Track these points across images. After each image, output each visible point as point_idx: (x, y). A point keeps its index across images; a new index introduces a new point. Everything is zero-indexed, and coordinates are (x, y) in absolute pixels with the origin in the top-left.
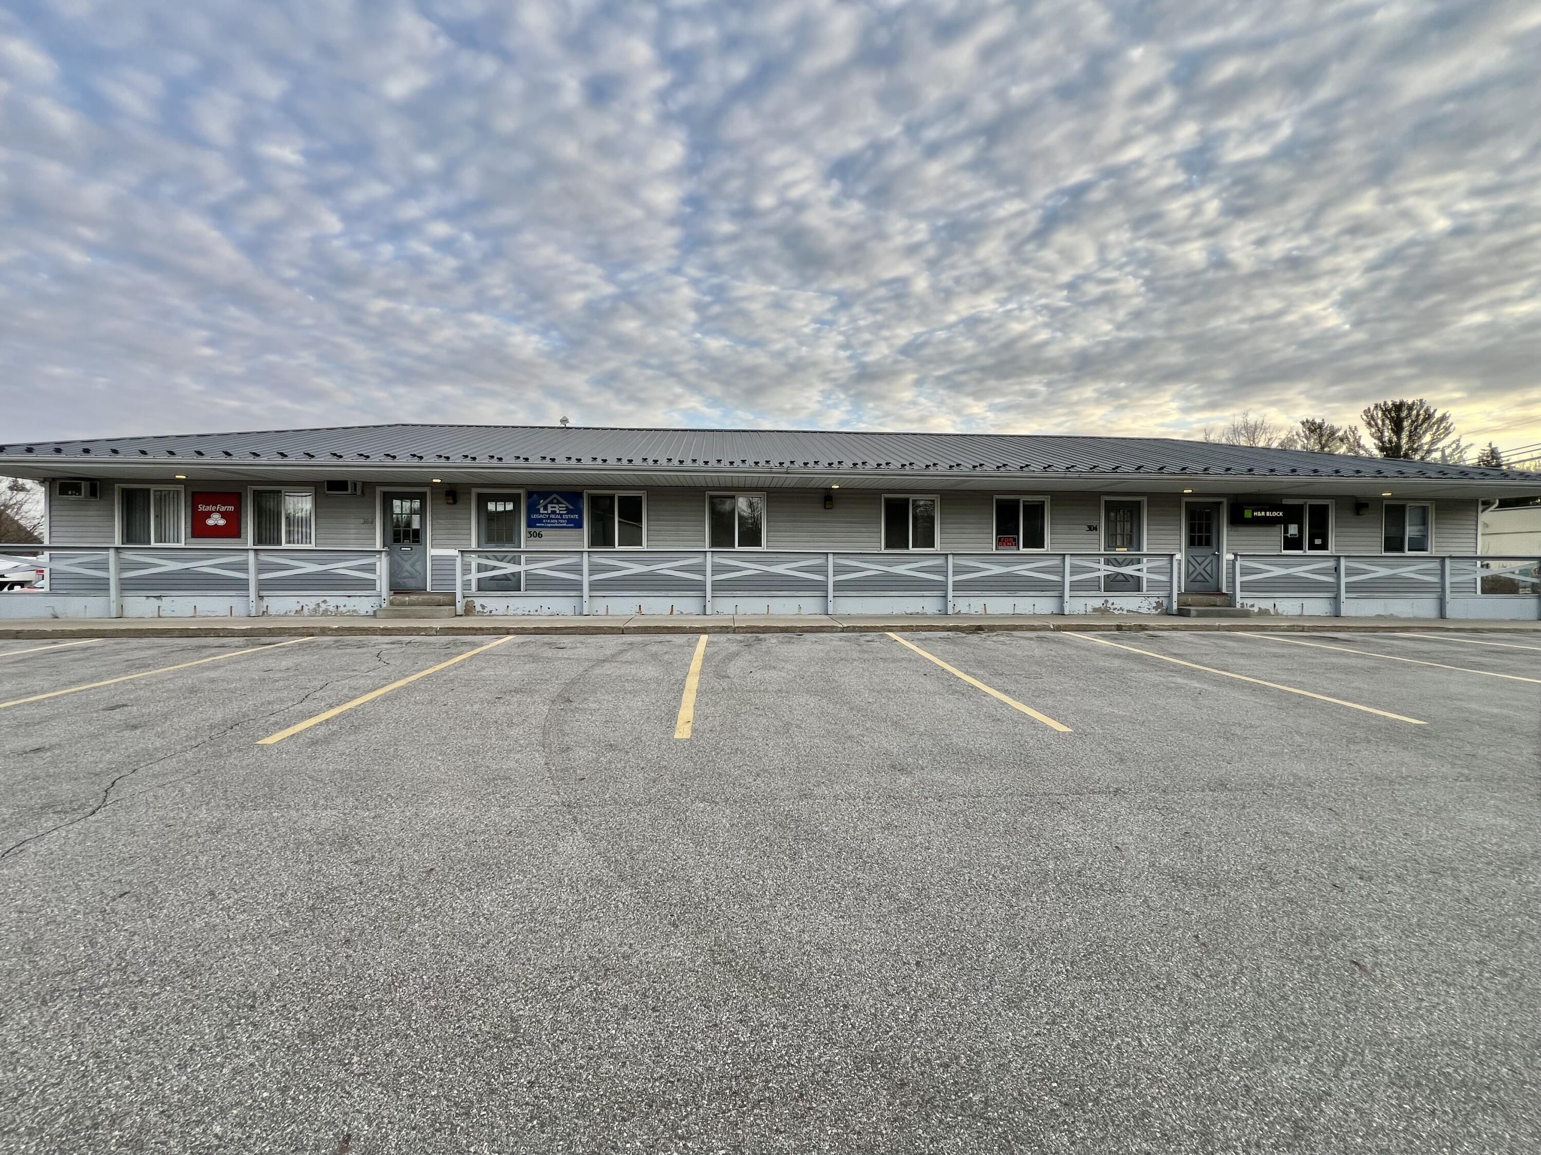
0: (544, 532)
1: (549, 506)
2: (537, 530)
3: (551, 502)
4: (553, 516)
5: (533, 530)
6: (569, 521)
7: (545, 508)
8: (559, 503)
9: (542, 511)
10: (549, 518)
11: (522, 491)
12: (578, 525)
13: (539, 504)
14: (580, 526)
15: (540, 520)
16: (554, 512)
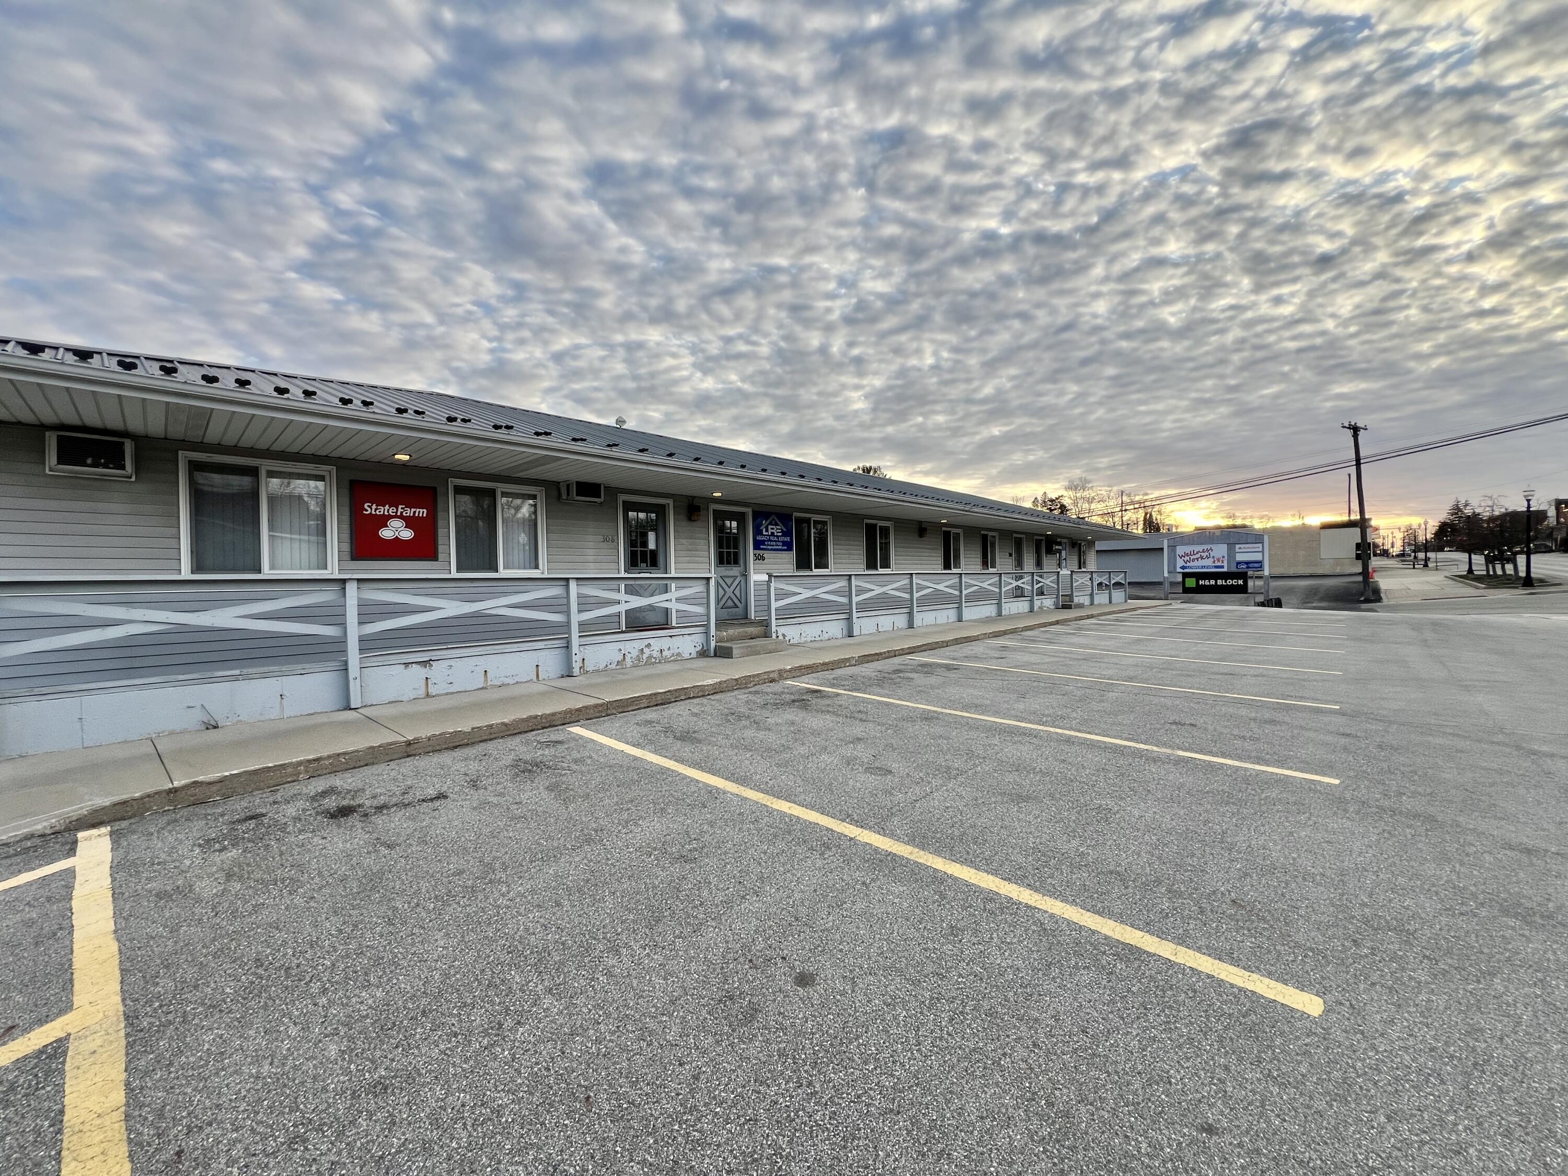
0: (767, 554)
1: (770, 527)
2: (761, 552)
3: (771, 524)
4: (772, 538)
5: (758, 552)
6: (784, 543)
7: (767, 531)
8: (776, 524)
9: (764, 533)
10: (770, 540)
11: (749, 511)
12: (790, 549)
13: (762, 525)
14: (792, 550)
15: (763, 542)
16: (773, 534)
